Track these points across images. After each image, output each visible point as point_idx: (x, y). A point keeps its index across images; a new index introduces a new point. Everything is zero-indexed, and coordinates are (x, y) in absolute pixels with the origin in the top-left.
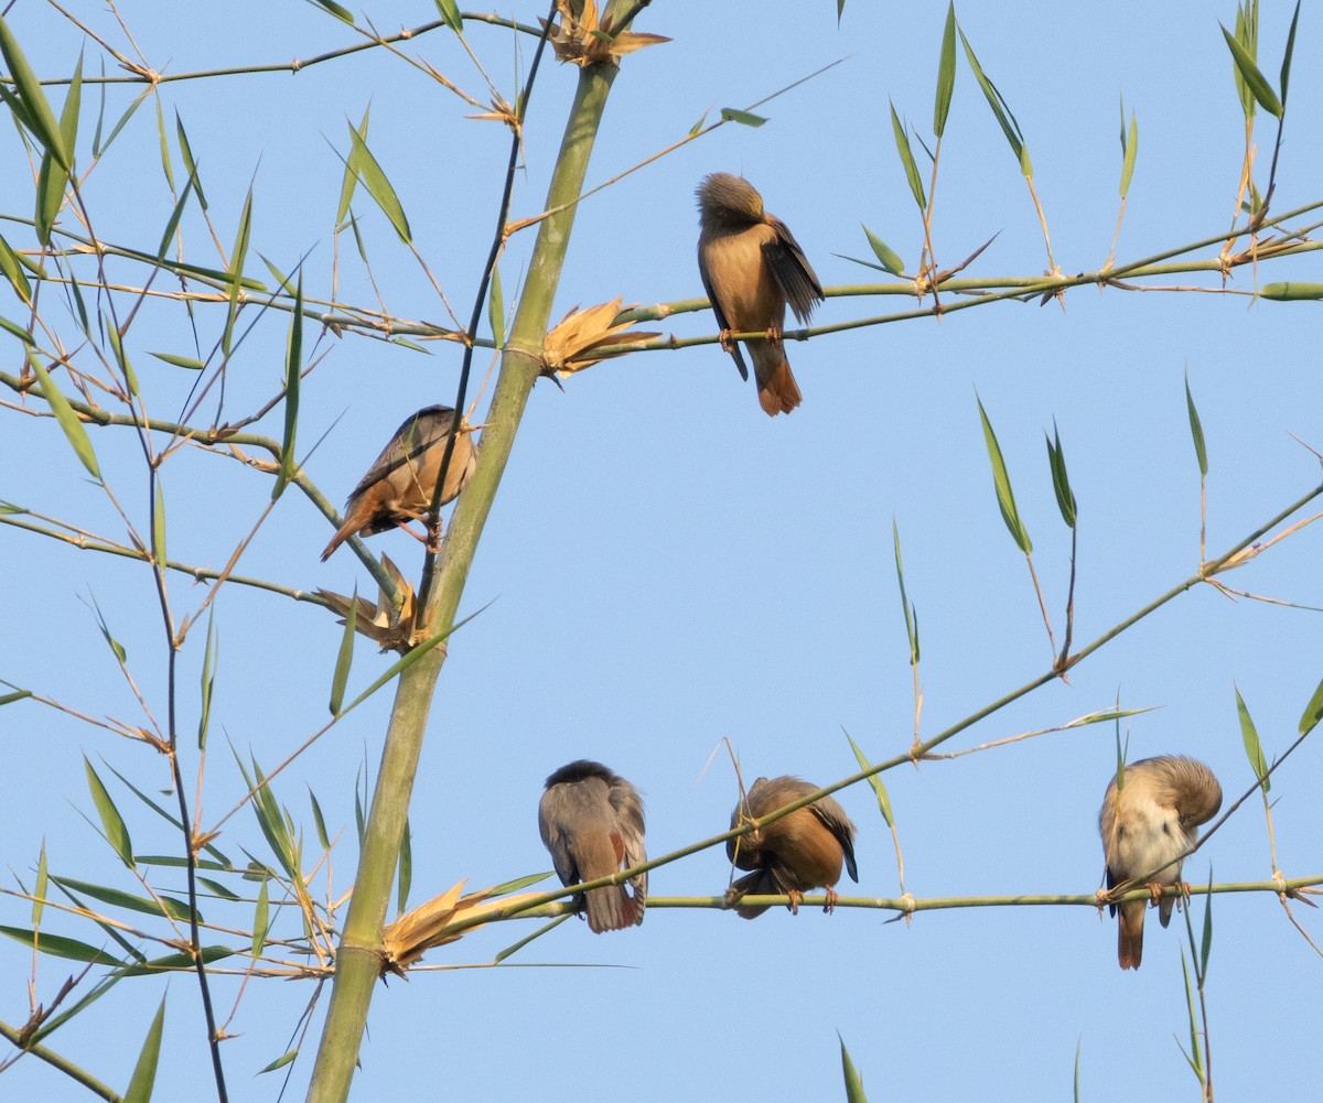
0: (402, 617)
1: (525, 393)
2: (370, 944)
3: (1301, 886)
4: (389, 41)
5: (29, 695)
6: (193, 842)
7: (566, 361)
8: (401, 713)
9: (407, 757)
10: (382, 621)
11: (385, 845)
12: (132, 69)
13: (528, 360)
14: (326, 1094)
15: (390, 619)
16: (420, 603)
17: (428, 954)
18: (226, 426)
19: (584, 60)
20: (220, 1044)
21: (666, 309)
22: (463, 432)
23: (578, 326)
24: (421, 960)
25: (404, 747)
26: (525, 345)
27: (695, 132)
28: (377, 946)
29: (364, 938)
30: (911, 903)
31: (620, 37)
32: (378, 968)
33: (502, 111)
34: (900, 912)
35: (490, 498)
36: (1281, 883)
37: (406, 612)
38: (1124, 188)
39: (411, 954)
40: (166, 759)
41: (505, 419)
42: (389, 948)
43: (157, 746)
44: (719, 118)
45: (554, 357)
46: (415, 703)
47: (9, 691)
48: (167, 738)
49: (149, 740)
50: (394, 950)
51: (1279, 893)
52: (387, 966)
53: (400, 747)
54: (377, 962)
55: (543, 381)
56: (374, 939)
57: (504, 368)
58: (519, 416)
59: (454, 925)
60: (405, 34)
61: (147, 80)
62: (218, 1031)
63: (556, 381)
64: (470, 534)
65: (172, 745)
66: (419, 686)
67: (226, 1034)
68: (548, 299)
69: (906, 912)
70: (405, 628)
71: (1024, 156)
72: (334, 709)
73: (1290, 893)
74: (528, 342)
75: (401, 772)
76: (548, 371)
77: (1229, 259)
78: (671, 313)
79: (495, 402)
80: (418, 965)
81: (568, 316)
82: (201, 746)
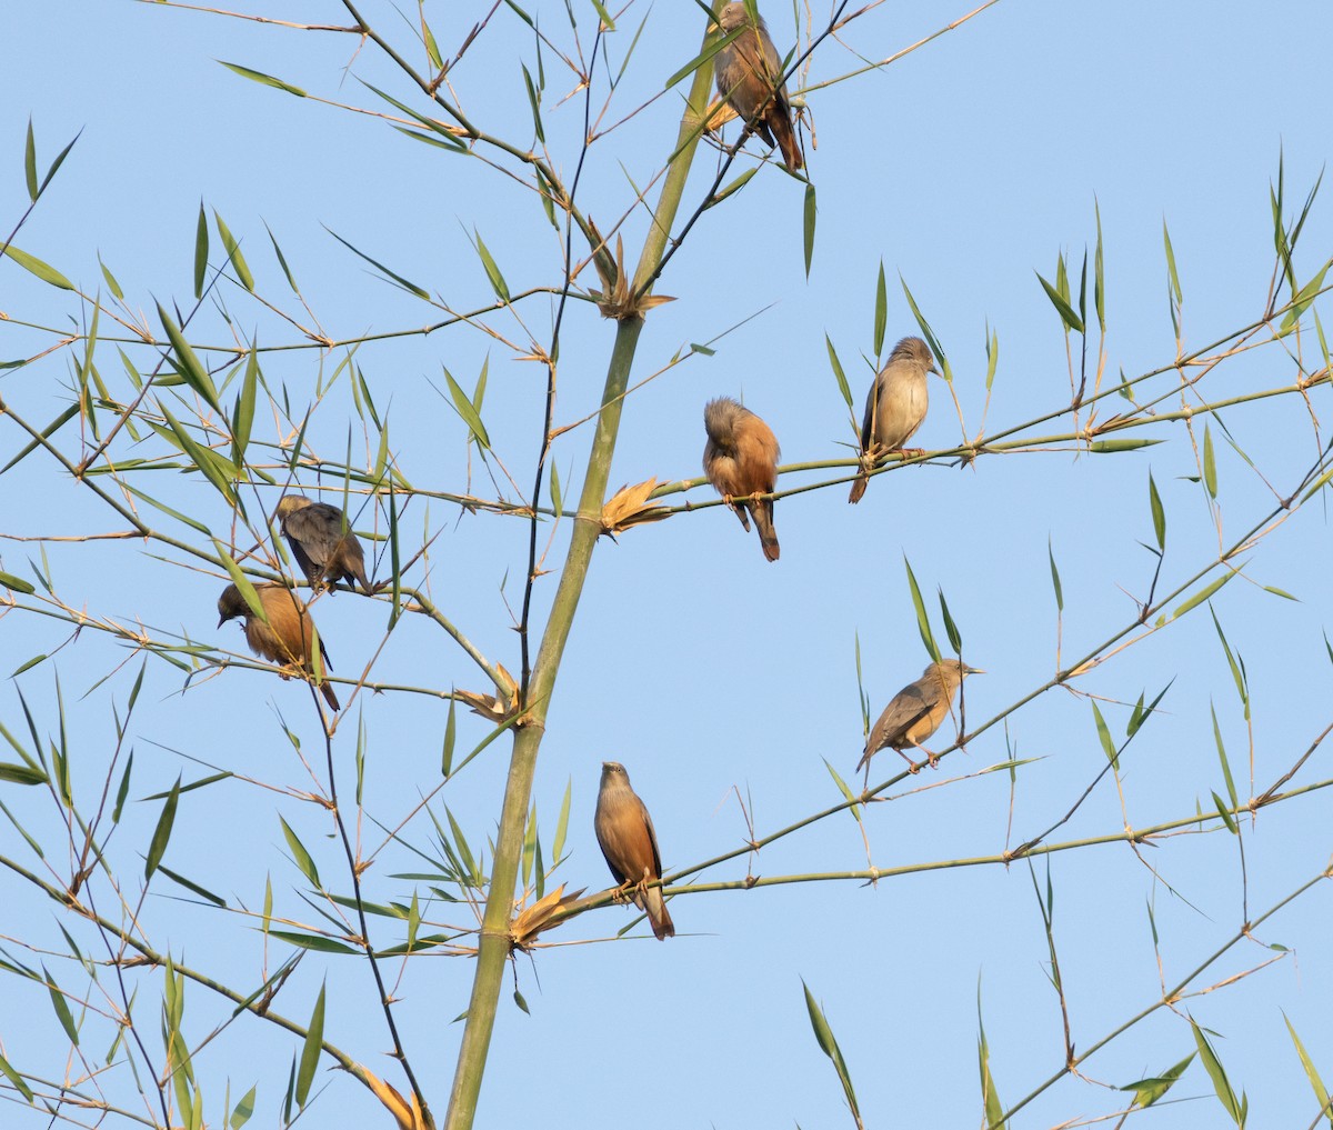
0: (512, 705)
1: (590, 547)
2: (500, 931)
3: (1145, 834)
4: (467, 317)
5: (232, 774)
6: (356, 869)
7: (617, 524)
8: (515, 771)
9: (520, 802)
10: (498, 709)
11: (508, 863)
12: (315, 338)
13: (592, 524)
14: (476, 1036)
15: (504, 707)
16: (523, 695)
17: (541, 935)
18: (378, 583)
19: (619, 315)
20: (390, 1006)
21: (688, 484)
22: (536, 576)
23: (625, 499)
24: (537, 940)
25: (518, 795)
26: (589, 514)
27: (675, 361)
28: (506, 932)
29: (497, 927)
30: (876, 873)
31: (642, 299)
32: (507, 947)
33: (538, 354)
34: (869, 880)
35: (570, 620)
36: (1131, 835)
37: (514, 702)
38: (989, 384)
39: (530, 936)
40: (331, 813)
41: (578, 566)
42: (514, 933)
43: (324, 804)
44: (690, 350)
45: (609, 521)
46: (524, 764)
47: (217, 773)
48: (331, 799)
49: (318, 800)
50: (518, 934)
51: (1130, 841)
52: (513, 946)
53: (516, 795)
54: (506, 943)
55: (603, 537)
56: (503, 928)
57: (576, 530)
58: (587, 563)
59: (556, 916)
60: (499, 304)
61: (326, 345)
62: (388, 997)
63: (612, 537)
64: (556, 646)
65: (334, 803)
66: (526, 752)
67: (393, 999)
68: (603, 481)
69: (873, 879)
70: (513, 713)
71: (946, 366)
72: (445, 772)
73: (1138, 839)
74: (591, 512)
75: (516, 812)
76: (606, 531)
77: (1090, 431)
78: (692, 486)
79: (570, 554)
80: (536, 943)
81: (619, 492)
82: (358, 803)
